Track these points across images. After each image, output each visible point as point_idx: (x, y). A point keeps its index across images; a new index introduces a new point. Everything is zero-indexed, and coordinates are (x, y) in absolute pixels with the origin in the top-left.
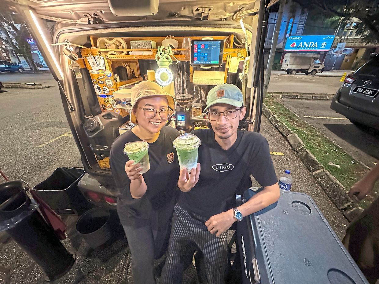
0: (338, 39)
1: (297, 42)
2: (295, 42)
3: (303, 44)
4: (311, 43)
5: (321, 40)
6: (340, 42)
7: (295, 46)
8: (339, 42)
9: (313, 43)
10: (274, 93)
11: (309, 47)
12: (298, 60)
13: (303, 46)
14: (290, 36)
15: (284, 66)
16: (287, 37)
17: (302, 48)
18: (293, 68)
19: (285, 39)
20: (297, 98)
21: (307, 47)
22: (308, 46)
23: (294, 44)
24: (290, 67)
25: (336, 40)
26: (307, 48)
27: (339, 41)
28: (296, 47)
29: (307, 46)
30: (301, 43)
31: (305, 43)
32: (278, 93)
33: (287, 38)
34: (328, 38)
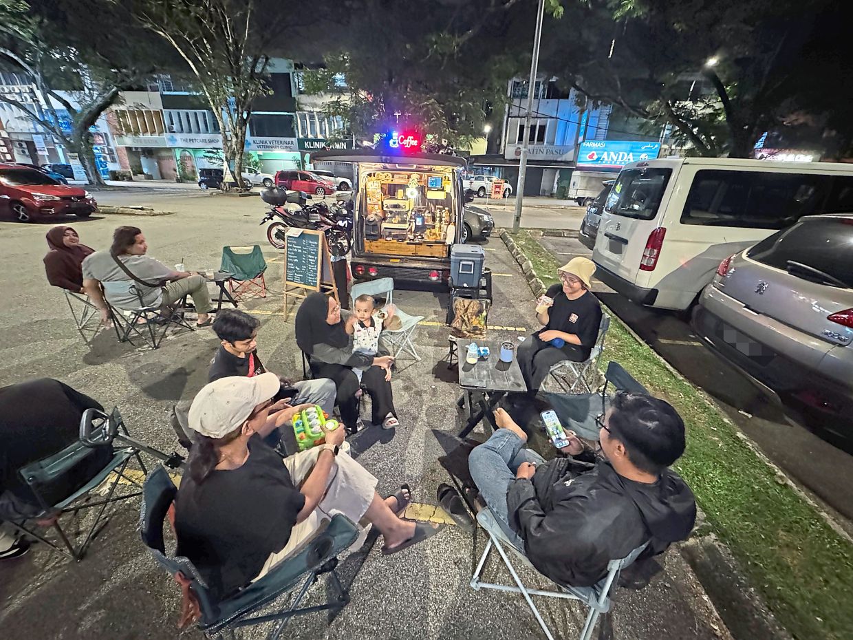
0: (665, 150)
1: (598, 152)
2: (595, 150)
3: (608, 155)
4: (621, 153)
5: (639, 150)
6: (670, 154)
7: (595, 157)
8: (668, 154)
9: (626, 154)
10: (535, 229)
11: (620, 160)
12: (594, 182)
13: (608, 158)
14: (583, 141)
15: (572, 193)
16: (579, 141)
17: (607, 162)
18: (586, 196)
19: (577, 145)
20: (564, 236)
21: (615, 160)
22: (617, 159)
23: (593, 154)
24: (581, 194)
25: (663, 150)
26: (615, 163)
27: (667, 152)
28: (598, 160)
29: (615, 158)
30: (606, 153)
31: (612, 154)
32: (540, 229)
33: (580, 144)
34: (649, 146)
